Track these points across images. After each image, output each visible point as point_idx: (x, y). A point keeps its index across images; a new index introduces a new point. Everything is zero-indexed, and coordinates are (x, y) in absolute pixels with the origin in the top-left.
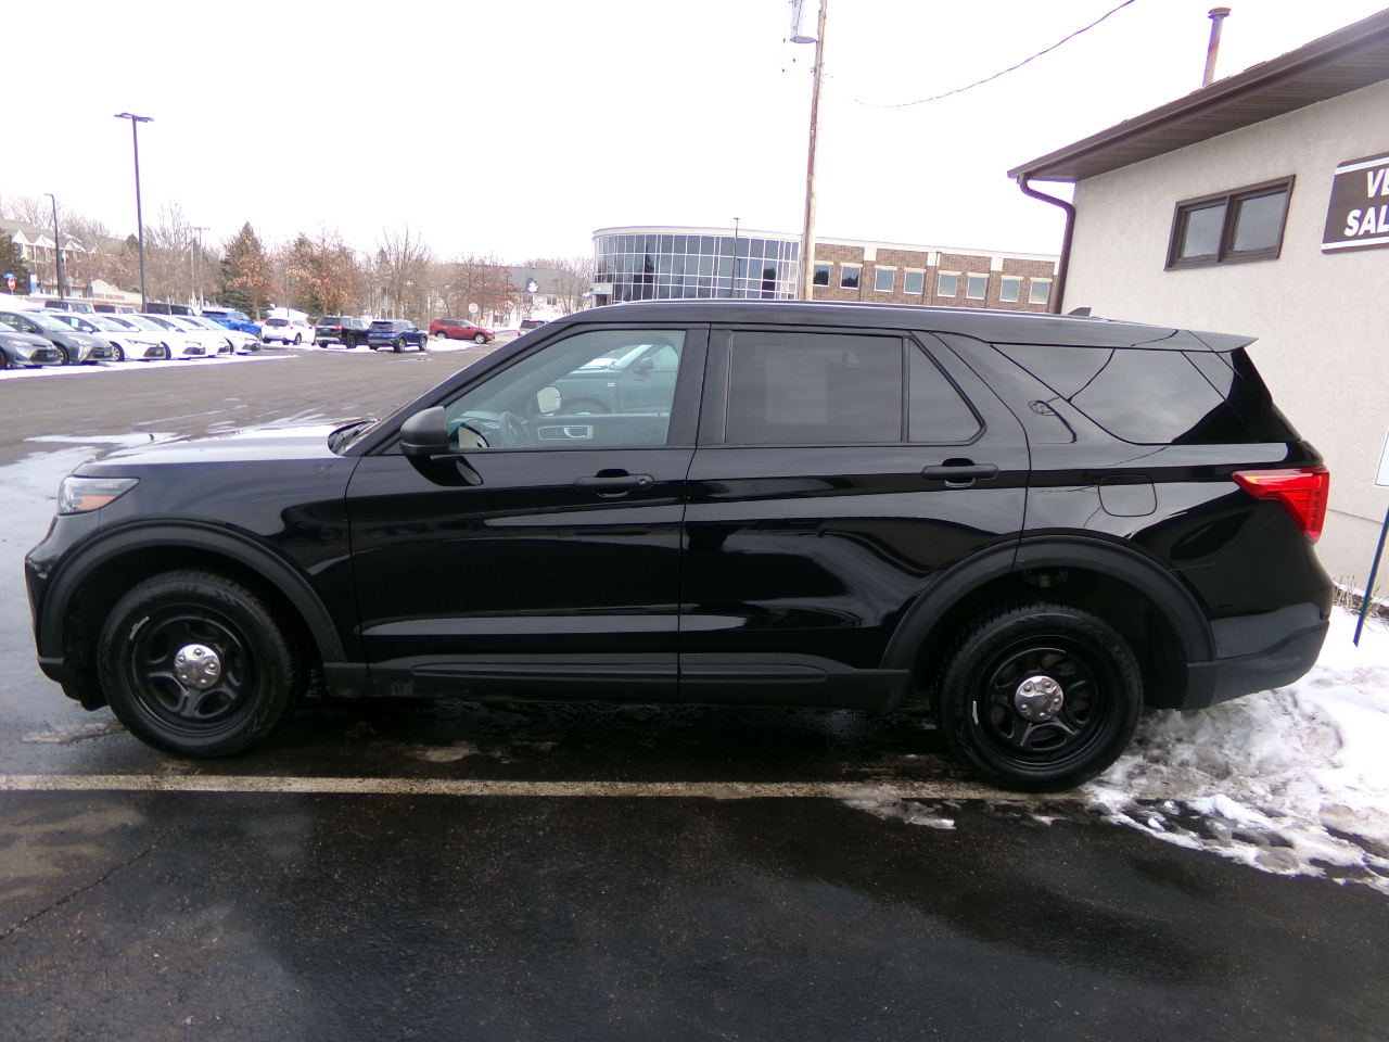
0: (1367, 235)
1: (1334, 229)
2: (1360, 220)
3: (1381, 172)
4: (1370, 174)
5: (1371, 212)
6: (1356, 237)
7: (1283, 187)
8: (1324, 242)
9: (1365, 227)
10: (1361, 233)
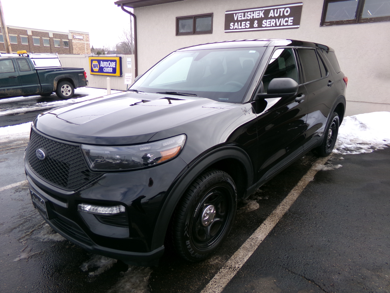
0: (236, 29)
1: (227, 27)
2: (234, 25)
3: (237, 14)
4: (235, 15)
5: (236, 24)
6: (233, 29)
7: (210, 15)
8: (225, 30)
9: (235, 27)
10: (234, 28)
